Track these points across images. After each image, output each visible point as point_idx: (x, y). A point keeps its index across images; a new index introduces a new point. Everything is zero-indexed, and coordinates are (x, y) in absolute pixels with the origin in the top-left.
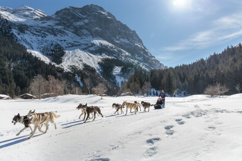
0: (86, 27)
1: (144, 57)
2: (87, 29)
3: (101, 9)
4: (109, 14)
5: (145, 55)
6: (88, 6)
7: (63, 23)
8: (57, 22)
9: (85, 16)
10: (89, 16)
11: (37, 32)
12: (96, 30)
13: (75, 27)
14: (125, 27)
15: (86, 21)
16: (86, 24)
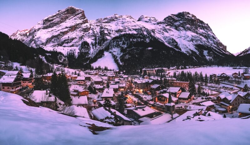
0: (181, 25)
1: (214, 41)
2: (182, 27)
3: (188, 13)
4: (193, 16)
5: (214, 40)
6: (181, 13)
7: (169, 24)
8: (166, 24)
9: (180, 19)
10: (182, 18)
11: (159, 32)
12: (188, 27)
13: (175, 26)
14: (202, 22)
15: (181, 22)
16: (181, 24)
